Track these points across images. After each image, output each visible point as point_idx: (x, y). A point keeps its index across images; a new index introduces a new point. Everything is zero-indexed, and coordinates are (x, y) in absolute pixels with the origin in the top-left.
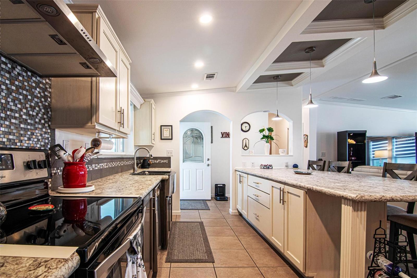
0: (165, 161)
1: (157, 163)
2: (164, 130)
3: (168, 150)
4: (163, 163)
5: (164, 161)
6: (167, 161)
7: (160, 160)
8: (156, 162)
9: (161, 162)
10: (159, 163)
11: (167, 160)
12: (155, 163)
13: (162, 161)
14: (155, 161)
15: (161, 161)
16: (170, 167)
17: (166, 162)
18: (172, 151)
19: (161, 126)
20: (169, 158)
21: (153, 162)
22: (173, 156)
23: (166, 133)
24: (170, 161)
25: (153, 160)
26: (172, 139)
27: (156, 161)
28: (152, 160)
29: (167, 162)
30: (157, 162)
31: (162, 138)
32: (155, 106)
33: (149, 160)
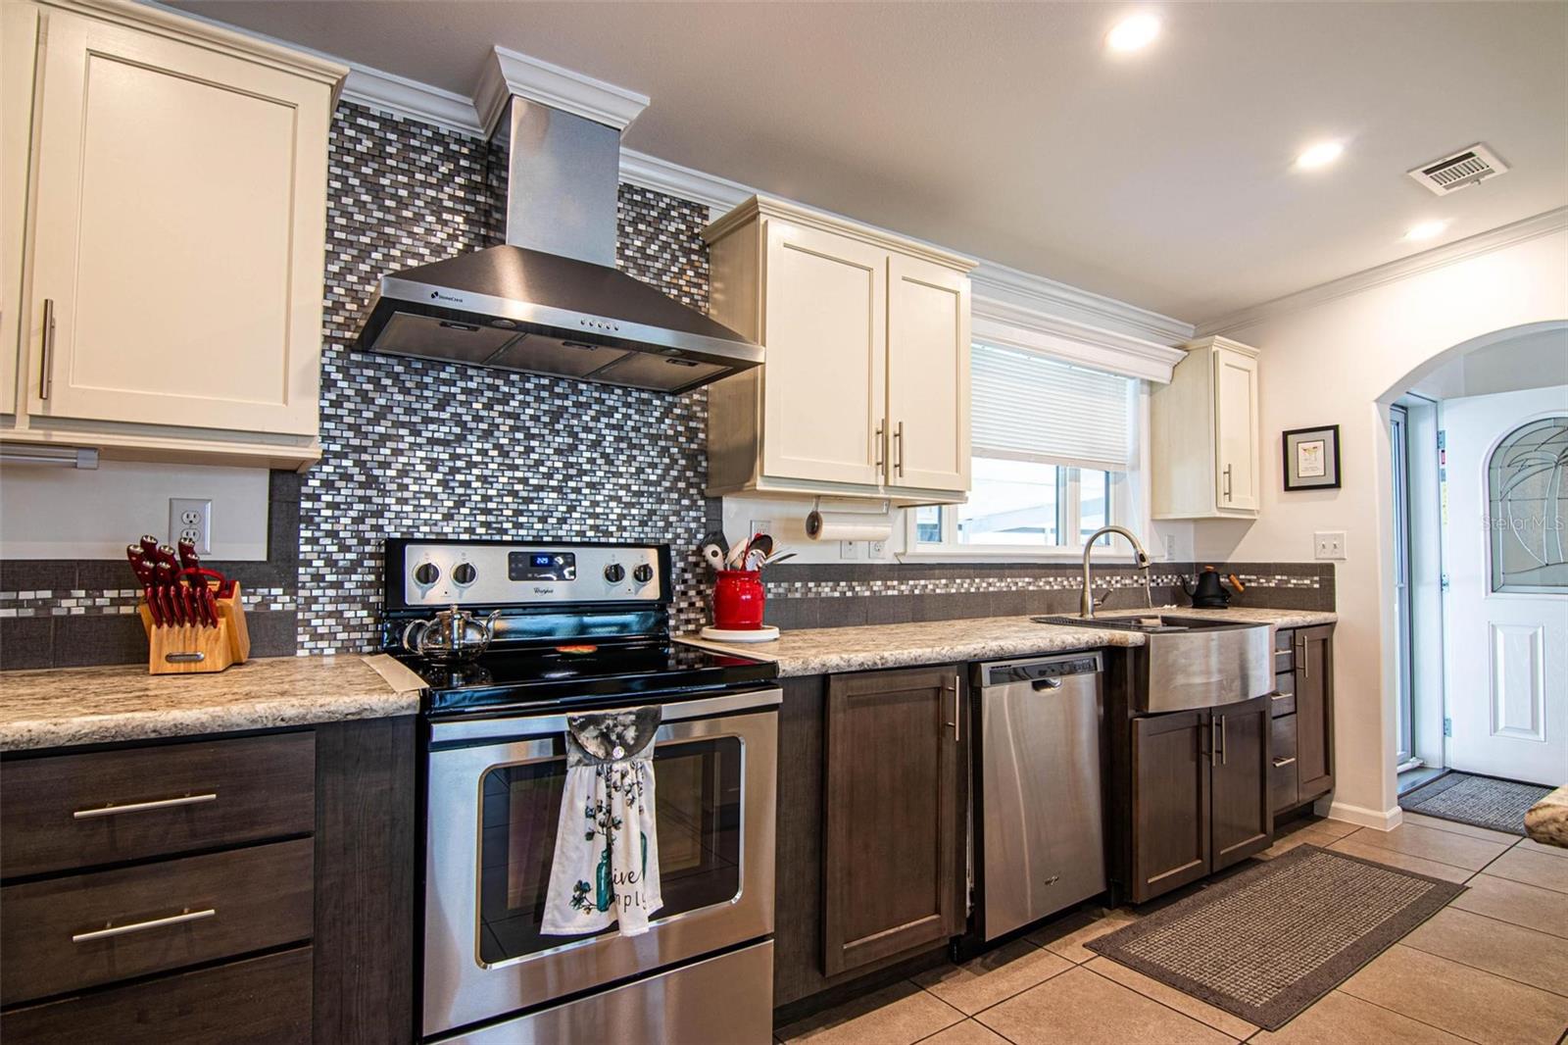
0: (1307, 582)
1: (1269, 587)
2: (1300, 451)
3: (1318, 533)
4: (1297, 589)
5: (1300, 582)
6: (1316, 582)
7: (1282, 575)
8: (1266, 585)
9: (1290, 586)
10: (1277, 588)
11: (1316, 578)
12: (1261, 589)
13: (1294, 581)
14: (1262, 581)
15: (1288, 582)
16: (1332, 609)
17: (1309, 589)
18: (1340, 536)
19: (1286, 434)
20: (1326, 571)
21: (1253, 584)
22: (1344, 559)
23: (1311, 462)
24: (1333, 580)
25: (1255, 577)
26: (1337, 485)
27: (1267, 582)
28: (1248, 577)
29: (1317, 586)
30: (1272, 585)
31: (1291, 485)
32: (1256, 354)
33: (1228, 576)
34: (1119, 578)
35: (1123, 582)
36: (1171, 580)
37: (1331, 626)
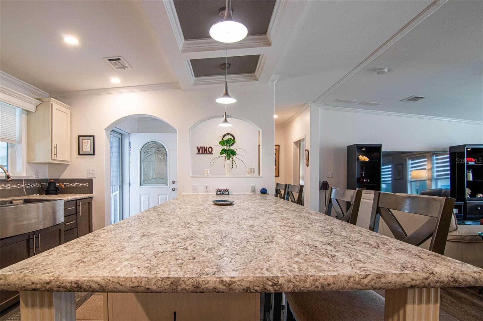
0: (85, 185)
1: (74, 187)
2: (83, 143)
3: (88, 169)
4: (82, 187)
5: (83, 185)
6: (88, 185)
7: (77, 183)
8: (72, 186)
9: (80, 186)
10: (76, 187)
11: (87, 183)
12: (71, 187)
13: (81, 185)
14: (71, 184)
15: (79, 185)
16: (92, 193)
17: (85, 186)
18: (94, 170)
19: (79, 136)
20: (90, 181)
21: (68, 186)
22: (95, 177)
23: (86, 147)
24: (92, 184)
25: (69, 183)
26: (94, 154)
27: (73, 185)
28: (67, 183)
29: (87, 186)
30: (74, 186)
31: (80, 153)
32: (70, 108)
33: (59, 183)
34: (9, 185)
35: (12, 186)
36: (37, 185)
37: (91, 198)
